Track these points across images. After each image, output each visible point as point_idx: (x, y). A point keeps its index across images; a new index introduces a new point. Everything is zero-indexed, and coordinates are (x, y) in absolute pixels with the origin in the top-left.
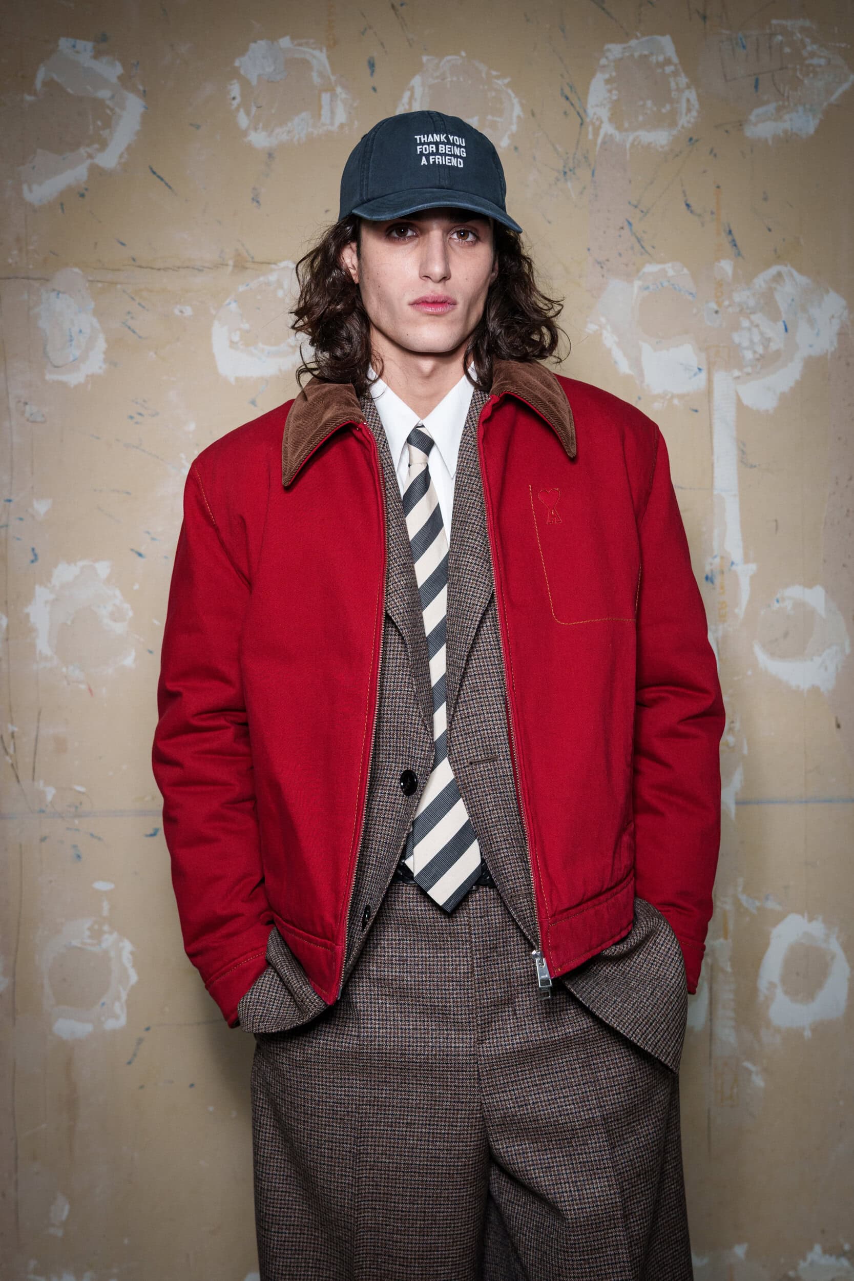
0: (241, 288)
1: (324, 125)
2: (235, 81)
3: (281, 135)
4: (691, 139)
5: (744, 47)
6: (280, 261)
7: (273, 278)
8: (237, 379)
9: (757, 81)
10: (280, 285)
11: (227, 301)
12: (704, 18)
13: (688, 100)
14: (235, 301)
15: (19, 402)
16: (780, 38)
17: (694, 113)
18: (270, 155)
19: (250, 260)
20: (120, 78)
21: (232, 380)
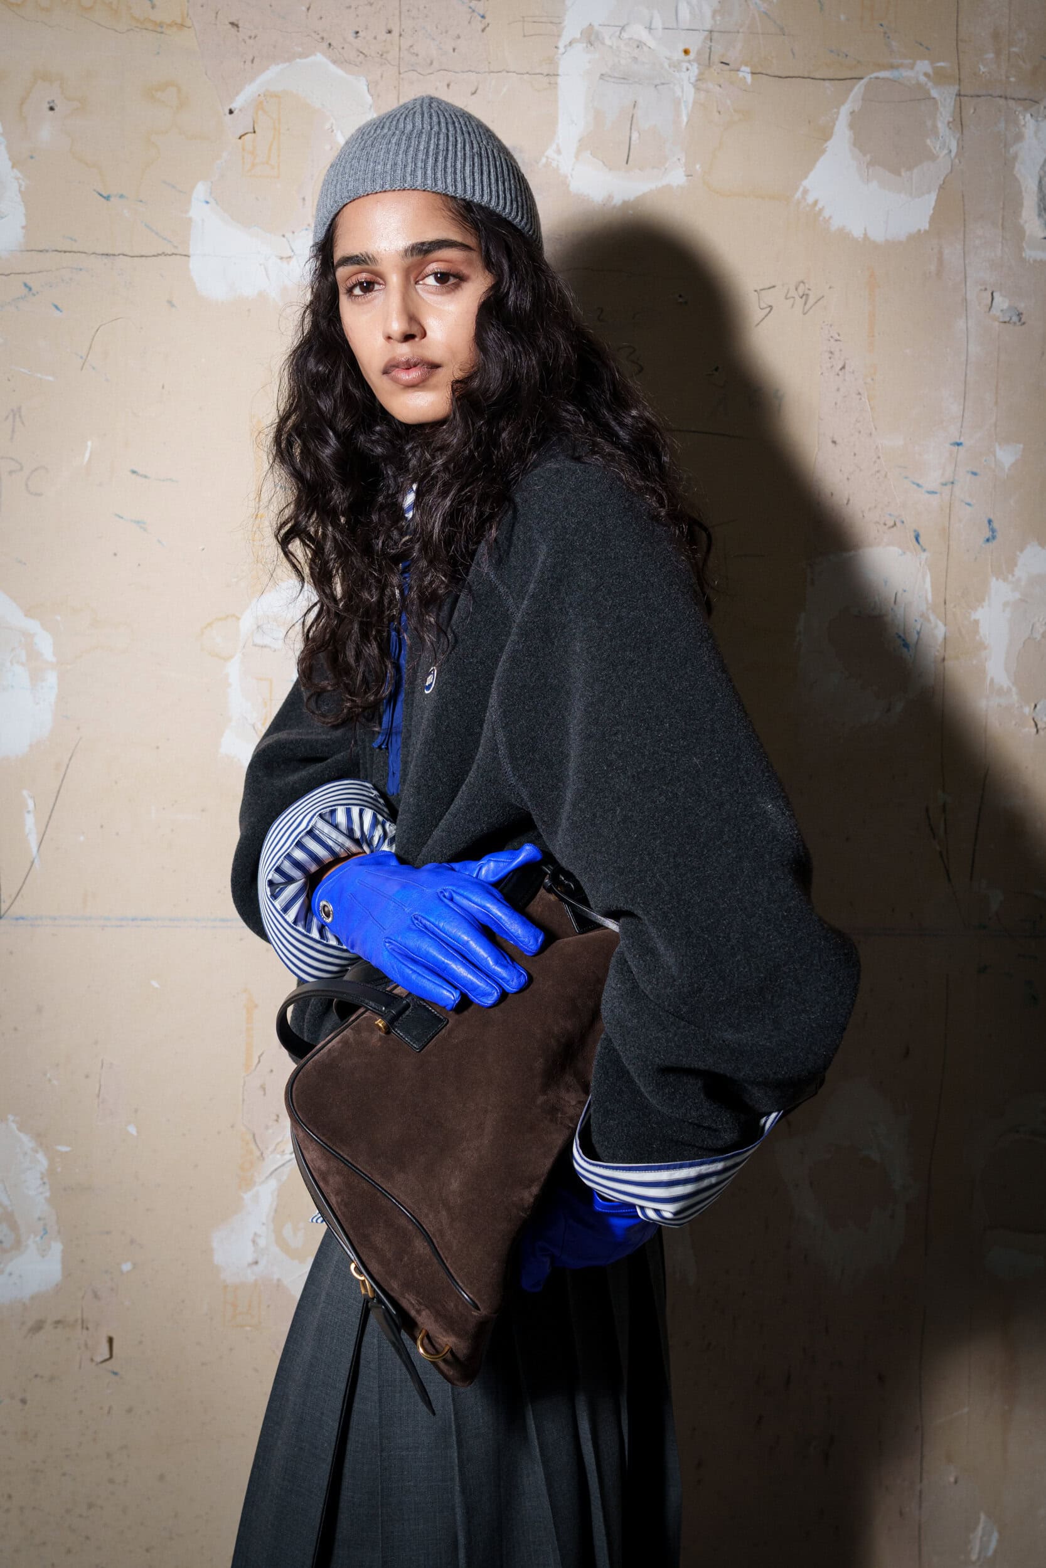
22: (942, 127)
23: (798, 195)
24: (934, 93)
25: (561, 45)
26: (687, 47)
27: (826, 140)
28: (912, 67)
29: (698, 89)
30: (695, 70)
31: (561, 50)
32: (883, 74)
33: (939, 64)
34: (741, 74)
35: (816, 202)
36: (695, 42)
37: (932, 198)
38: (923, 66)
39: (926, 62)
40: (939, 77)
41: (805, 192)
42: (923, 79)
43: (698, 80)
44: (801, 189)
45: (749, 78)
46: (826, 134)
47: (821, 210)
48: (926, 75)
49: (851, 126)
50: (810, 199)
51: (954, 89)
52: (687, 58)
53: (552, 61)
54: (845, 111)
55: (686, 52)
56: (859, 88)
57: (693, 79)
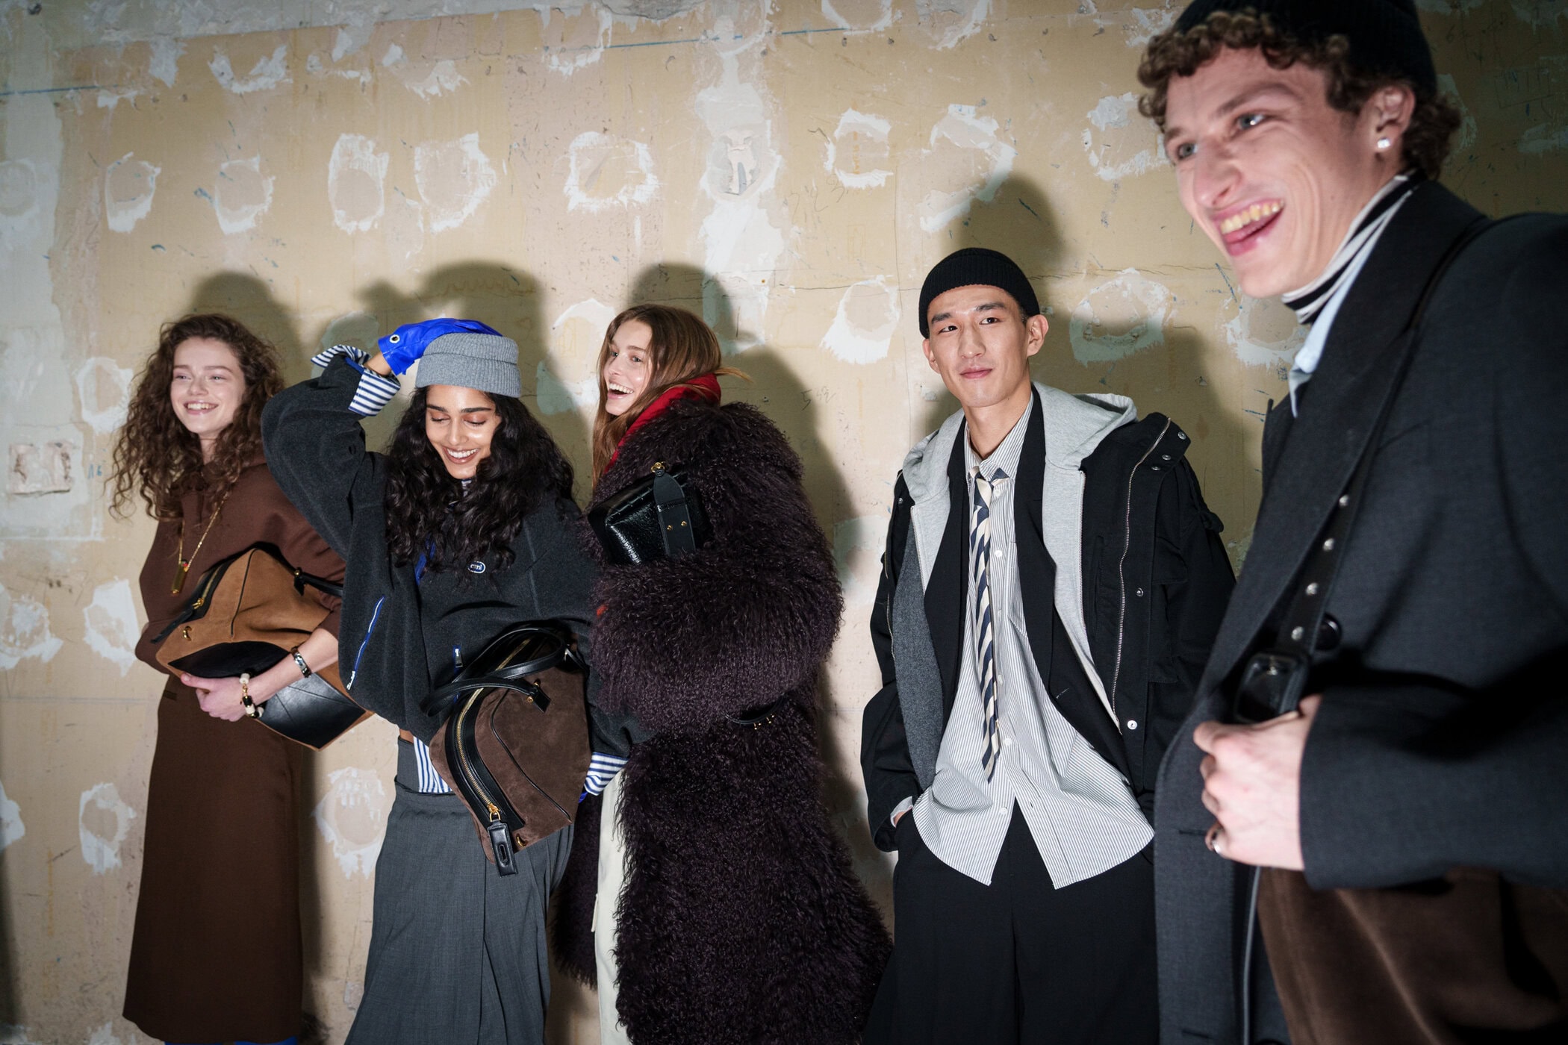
0: (1093, 291)
1: (1159, 159)
2: (1087, 129)
3: (1125, 169)
4: (1472, 156)
5: (1516, 80)
6: (1125, 269)
7: (1119, 282)
8: (1089, 363)
9: (1528, 106)
10: (1125, 288)
11: (1082, 302)
12: (1480, 58)
13: (1468, 125)
14: (1088, 301)
15: (917, 384)
16: (1547, 71)
17: (1474, 136)
18: (1116, 186)
19: (1100, 268)
20: (996, 132)
21: (1086, 364)
22: (893, 308)
23: (821, 345)
24: (887, 290)
25: (703, 284)
26: (763, 279)
27: (834, 317)
28: (875, 278)
29: (769, 298)
30: (767, 289)
31: (704, 286)
32: (860, 283)
33: (888, 276)
34: (790, 289)
35: (830, 348)
36: (767, 276)
37: (888, 341)
38: (881, 277)
39: (881, 275)
40: (889, 282)
41: (825, 343)
42: (881, 284)
43: (770, 294)
44: (822, 342)
45: (794, 291)
46: (833, 314)
47: (832, 352)
48: (882, 282)
49: (846, 310)
50: (827, 346)
51: (897, 287)
52: (763, 284)
53: (699, 292)
54: (842, 302)
55: (763, 281)
56: (849, 291)
57: (767, 294)
